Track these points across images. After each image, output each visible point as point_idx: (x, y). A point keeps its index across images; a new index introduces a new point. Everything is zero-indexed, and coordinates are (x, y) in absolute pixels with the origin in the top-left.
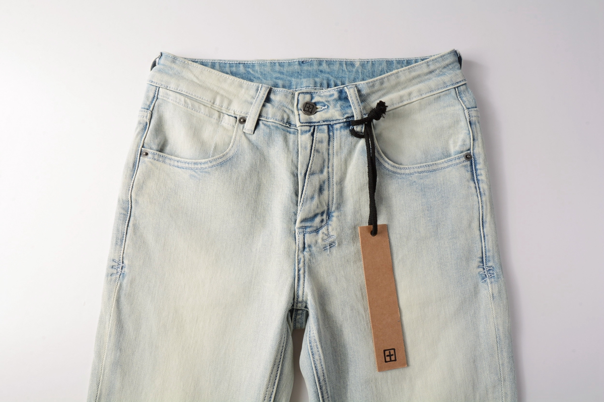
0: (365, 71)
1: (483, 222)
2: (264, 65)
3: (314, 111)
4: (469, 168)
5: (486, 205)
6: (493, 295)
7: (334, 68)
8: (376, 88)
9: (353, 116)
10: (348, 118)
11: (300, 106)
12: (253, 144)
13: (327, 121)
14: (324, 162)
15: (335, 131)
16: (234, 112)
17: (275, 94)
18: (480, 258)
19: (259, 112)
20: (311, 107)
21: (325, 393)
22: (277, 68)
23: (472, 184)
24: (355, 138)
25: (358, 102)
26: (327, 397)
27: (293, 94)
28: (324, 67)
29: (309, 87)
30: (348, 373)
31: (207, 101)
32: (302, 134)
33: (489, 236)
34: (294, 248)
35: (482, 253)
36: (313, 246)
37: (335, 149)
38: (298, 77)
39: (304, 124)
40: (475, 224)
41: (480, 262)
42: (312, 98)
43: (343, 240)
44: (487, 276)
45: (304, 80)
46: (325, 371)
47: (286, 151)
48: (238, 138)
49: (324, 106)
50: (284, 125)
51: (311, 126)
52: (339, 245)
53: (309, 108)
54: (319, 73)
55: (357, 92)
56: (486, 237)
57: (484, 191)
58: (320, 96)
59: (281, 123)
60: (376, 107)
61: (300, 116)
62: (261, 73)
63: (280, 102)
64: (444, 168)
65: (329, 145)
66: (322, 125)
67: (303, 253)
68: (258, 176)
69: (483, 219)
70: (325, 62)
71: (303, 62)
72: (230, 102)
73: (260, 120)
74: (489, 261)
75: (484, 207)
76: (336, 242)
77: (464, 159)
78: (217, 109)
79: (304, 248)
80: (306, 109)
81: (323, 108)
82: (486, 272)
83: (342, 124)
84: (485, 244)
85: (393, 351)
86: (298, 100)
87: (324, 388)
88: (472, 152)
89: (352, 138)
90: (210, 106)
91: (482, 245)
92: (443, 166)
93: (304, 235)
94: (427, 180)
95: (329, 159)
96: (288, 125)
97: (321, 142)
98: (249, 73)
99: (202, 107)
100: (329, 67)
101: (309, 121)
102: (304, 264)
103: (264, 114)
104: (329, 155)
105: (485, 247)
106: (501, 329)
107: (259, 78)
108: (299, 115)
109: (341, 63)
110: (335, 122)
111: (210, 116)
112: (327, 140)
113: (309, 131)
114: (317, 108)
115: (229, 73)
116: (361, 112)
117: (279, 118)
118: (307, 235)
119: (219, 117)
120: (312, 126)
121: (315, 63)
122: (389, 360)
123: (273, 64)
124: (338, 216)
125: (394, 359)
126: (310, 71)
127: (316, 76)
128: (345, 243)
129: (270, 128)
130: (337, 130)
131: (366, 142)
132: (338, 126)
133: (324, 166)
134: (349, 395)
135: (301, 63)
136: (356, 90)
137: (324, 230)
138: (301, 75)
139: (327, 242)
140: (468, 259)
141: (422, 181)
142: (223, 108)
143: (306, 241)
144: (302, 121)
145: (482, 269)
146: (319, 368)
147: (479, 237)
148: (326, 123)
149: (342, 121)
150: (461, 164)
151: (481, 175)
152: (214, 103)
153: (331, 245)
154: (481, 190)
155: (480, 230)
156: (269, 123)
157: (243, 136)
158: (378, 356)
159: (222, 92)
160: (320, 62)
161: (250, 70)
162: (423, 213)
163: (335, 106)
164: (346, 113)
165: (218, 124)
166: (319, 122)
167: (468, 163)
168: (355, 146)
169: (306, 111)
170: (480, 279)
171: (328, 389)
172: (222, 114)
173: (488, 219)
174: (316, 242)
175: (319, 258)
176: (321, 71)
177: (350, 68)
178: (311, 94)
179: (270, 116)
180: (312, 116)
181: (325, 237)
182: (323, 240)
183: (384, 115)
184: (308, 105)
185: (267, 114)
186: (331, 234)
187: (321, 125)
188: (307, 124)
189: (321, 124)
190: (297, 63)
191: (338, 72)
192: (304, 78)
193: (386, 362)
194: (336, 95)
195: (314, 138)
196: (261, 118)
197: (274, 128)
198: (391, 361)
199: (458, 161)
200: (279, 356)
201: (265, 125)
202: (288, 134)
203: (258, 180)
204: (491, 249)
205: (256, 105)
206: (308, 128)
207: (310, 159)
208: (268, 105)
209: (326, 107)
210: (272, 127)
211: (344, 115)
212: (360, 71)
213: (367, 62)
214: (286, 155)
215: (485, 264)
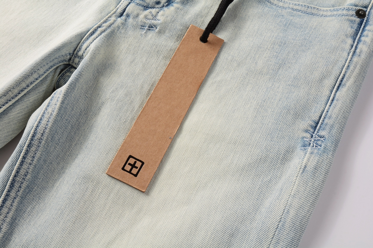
1: (340, 84)
4: (355, 26)
5: (355, 67)
6: (305, 167)
18: (314, 121)
21: (31, 154)
23: (350, 41)
26: (29, 161)
30: (74, 159)
33: (340, 102)
34: (111, 9)
35: (320, 117)
36: (131, 17)
40: (329, 82)
41: (312, 127)
43: (167, 31)
44: (311, 145)
46: (47, 130)
52: (160, 32)
56: (335, 102)
57: (361, 52)
64: (326, 16)
67: (117, 19)
69: (341, 81)
74: (324, 129)
75: (351, 68)
76: (158, 28)
77: (354, 13)
79: (121, 15)
82: (313, 141)
84: (329, 109)
85: (141, 163)
87: (33, 149)
88: (368, 10)
91: (324, 109)
92: (325, 13)
93: (130, 3)
94: (298, 19)
102: (110, 26)
105: (327, 112)
106: (292, 213)
118: (132, 5)
122: (128, 170)
124: (178, 9)
125: (135, 173)
128: (167, 34)
134: (57, 184)
137: (154, 11)
139: (149, 22)
140: (297, 116)
141: (292, 18)
143: (127, 9)
145: (308, 136)
146: (44, 122)
147: (326, 98)
150: (347, 17)
151: (367, 36)
153: (151, 27)
154: (358, 51)
155: (332, 92)
158: (118, 156)
162: (272, 46)
167: (358, 20)
170: (300, 145)
171: (38, 155)
173: (349, 83)
174: (137, 16)
175: (130, 33)
181: (150, 17)
182: (146, 17)
186: (158, 17)
193: (123, 169)
198: (130, 172)
199: (345, 12)
200: (16, 91)
204: (334, 116)
215: (317, 130)
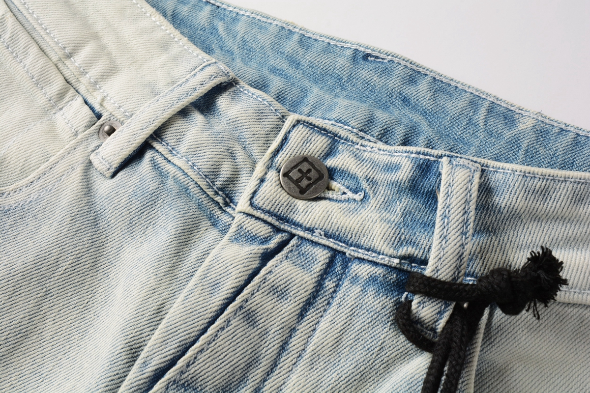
0: (541, 150)
2: (261, 28)
3: (315, 191)
7: (449, 105)
8: (551, 205)
9: (425, 262)
10: (410, 259)
11: (281, 158)
12: (90, 204)
13: (337, 238)
14: (250, 365)
15: (346, 283)
16: (103, 100)
17: (233, 99)
19: (157, 124)
20: (313, 174)
22: (290, 46)
24: (402, 338)
25: (466, 223)
27: (283, 118)
28: (421, 91)
29: (345, 124)
31: (57, 43)
32: (236, 239)
37: (315, 339)
38: (331, 90)
39: (258, 214)
42: (330, 152)
45: (342, 102)
47: (164, 268)
48: (60, 168)
49: (356, 192)
50: (210, 193)
51: (278, 230)
53: (304, 174)
54: (398, 103)
55: (475, 188)
58: (356, 156)
59: (202, 183)
60: (524, 268)
61: (264, 184)
62: (244, 41)
63: (234, 123)
65: (301, 315)
66: (317, 244)
68: (39, 305)
70: (429, 79)
71: (366, 57)
72: (111, 71)
73: (152, 148)
78: (67, 74)
80: (295, 175)
81: (350, 194)
83: (379, 271)
86: (285, 139)
89: (392, 333)
90: (55, 59)
95: (274, 365)
96: (219, 199)
97: (279, 292)
98: (214, 30)
99: (34, 50)
100: (434, 97)
101: (283, 211)
103: (170, 136)
104: (283, 347)
107: (230, 52)
108: (262, 180)
109: (475, 101)
110: (361, 253)
111: (40, 82)
112: (304, 295)
113: (266, 240)
114: (329, 188)
115: (169, 13)
116: (460, 257)
117: (204, 163)
119: (61, 95)
120: (284, 231)
121: (399, 70)
123: (285, 32)
126: (374, 87)
127: (385, 107)
129: (162, 183)
130: (355, 279)
131: (430, 368)
132: (364, 270)
133: (243, 379)
135: (360, 56)
136: (476, 181)
138: (343, 88)
142: (84, 80)
144: (258, 200)
148: (331, 243)
149: (386, 260)
152: (69, 56)
156: (169, 167)
157: (79, 170)
159: (108, 40)
160: (414, 75)
161: (220, 26)
163: (387, 205)
164: (409, 242)
165: (45, 112)
166: (311, 230)
168: (389, 366)
169: (290, 178)
172: (72, 91)
176: (405, 101)
177: (497, 125)
178: (334, 140)
179: (183, 148)
180: (301, 204)
183: (540, 307)
184: (305, 167)
185: (179, 140)
187: (312, 242)
188: (270, 219)
189: (316, 239)
190: (348, 53)
191: (455, 120)
192: (348, 97)
194: (405, 172)
195: (263, 272)
196: (156, 145)
197: (175, 189)
201: (155, 166)
202: (205, 224)
203: (32, 317)
205: (162, 101)
206: (263, 230)
207: (204, 331)
208: (198, 118)
209: (358, 197)
210: (170, 182)
211: (401, 243)
212: (524, 146)
213: (562, 130)
214: (153, 282)
